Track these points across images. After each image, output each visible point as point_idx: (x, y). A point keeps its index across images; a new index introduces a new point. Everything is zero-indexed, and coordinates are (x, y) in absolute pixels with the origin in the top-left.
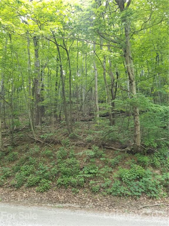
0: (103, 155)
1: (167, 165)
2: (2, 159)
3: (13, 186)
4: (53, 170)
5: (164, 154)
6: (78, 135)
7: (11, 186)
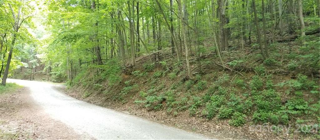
0: (314, 87)
2: (191, 87)
3: (204, 116)
4: (247, 102)
6: (276, 60)
7: (203, 116)
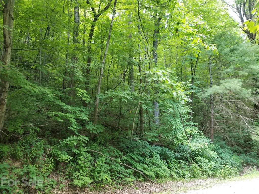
1: (31, 155)
5: (30, 142)
